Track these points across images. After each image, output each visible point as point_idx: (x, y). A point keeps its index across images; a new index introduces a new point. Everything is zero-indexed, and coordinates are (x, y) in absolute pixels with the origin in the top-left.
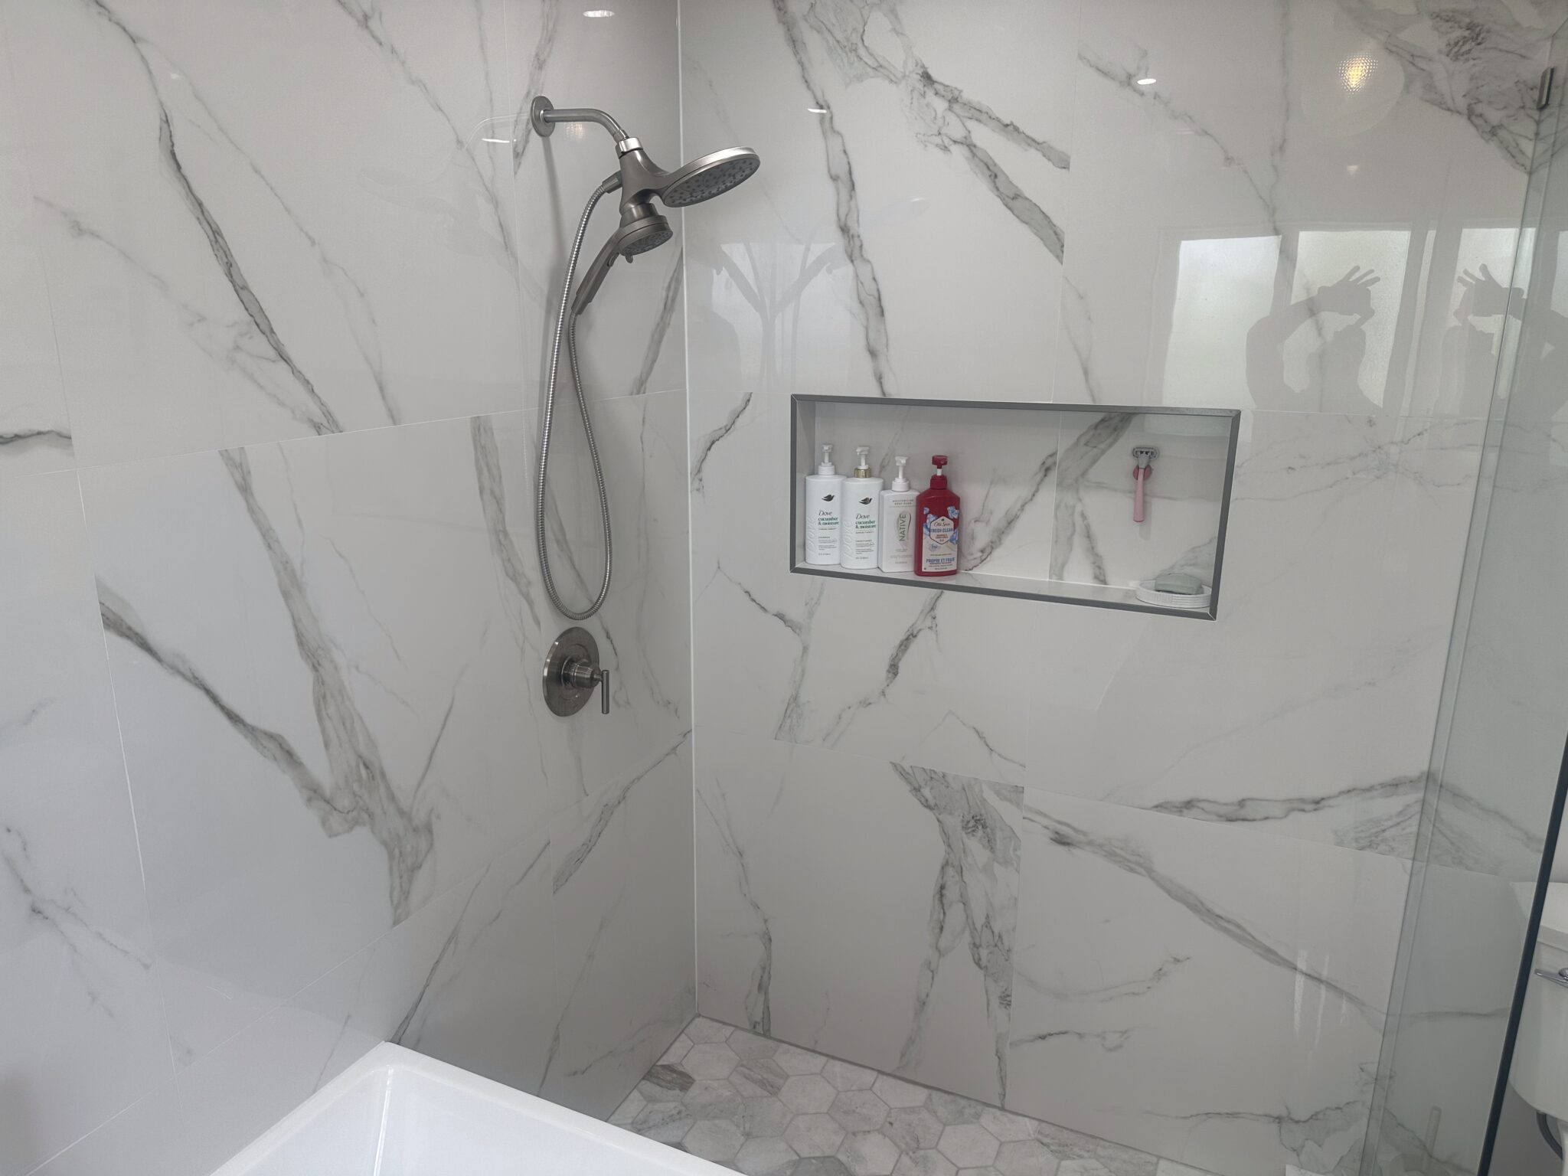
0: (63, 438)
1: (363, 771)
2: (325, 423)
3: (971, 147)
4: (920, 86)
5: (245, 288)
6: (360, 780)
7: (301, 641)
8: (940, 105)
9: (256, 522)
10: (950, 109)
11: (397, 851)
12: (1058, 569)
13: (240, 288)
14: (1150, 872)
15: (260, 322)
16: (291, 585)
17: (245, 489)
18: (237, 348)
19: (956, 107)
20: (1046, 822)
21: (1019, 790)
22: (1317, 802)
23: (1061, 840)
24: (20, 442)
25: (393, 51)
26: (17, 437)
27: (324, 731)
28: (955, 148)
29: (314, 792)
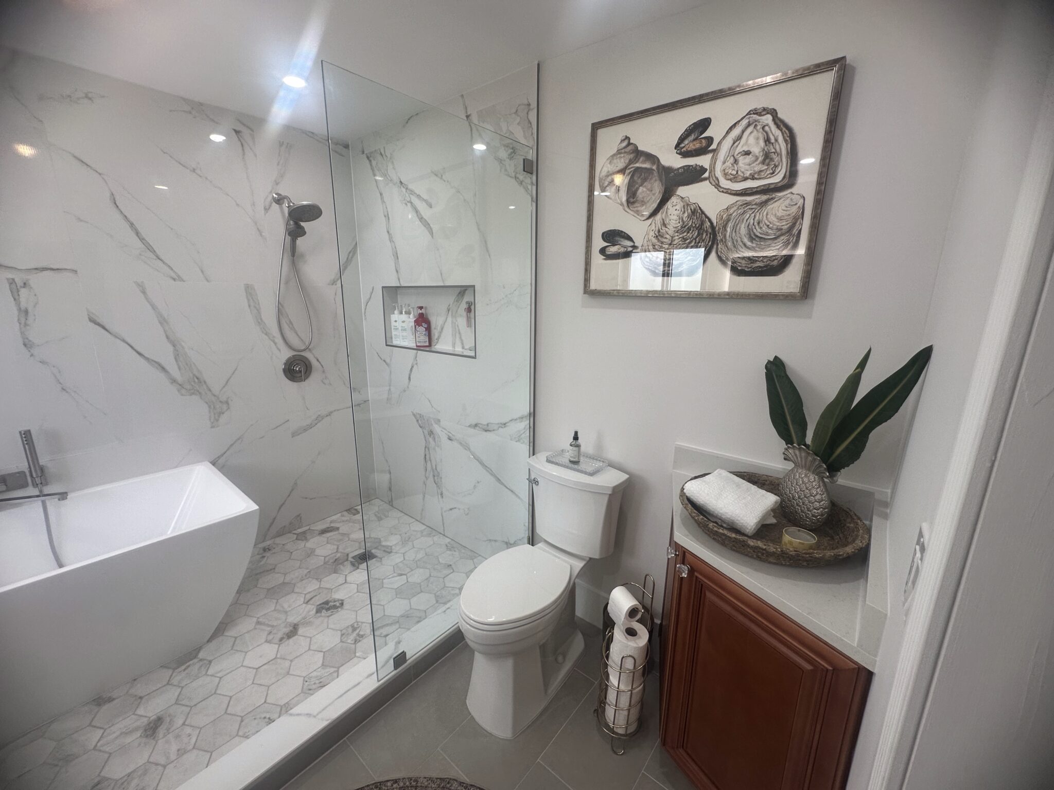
0: (75, 272)
1: (196, 380)
2: (177, 278)
3: (411, 203)
4: (400, 185)
5: (143, 239)
6: (194, 382)
7: (168, 337)
8: (404, 190)
9: (149, 302)
10: (406, 191)
11: (212, 406)
12: (454, 345)
13: (142, 240)
14: (469, 449)
15: (150, 248)
16: (163, 321)
17: (144, 292)
18: (140, 255)
19: (407, 190)
20: (446, 432)
21: (439, 421)
22: (505, 424)
23: (450, 439)
24: (59, 271)
25: (206, 178)
26: (58, 269)
27: (178, 365)
28: (408, 204)
29: (174, 381)
